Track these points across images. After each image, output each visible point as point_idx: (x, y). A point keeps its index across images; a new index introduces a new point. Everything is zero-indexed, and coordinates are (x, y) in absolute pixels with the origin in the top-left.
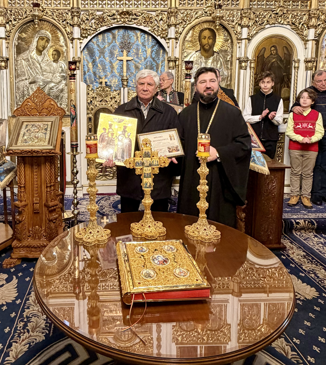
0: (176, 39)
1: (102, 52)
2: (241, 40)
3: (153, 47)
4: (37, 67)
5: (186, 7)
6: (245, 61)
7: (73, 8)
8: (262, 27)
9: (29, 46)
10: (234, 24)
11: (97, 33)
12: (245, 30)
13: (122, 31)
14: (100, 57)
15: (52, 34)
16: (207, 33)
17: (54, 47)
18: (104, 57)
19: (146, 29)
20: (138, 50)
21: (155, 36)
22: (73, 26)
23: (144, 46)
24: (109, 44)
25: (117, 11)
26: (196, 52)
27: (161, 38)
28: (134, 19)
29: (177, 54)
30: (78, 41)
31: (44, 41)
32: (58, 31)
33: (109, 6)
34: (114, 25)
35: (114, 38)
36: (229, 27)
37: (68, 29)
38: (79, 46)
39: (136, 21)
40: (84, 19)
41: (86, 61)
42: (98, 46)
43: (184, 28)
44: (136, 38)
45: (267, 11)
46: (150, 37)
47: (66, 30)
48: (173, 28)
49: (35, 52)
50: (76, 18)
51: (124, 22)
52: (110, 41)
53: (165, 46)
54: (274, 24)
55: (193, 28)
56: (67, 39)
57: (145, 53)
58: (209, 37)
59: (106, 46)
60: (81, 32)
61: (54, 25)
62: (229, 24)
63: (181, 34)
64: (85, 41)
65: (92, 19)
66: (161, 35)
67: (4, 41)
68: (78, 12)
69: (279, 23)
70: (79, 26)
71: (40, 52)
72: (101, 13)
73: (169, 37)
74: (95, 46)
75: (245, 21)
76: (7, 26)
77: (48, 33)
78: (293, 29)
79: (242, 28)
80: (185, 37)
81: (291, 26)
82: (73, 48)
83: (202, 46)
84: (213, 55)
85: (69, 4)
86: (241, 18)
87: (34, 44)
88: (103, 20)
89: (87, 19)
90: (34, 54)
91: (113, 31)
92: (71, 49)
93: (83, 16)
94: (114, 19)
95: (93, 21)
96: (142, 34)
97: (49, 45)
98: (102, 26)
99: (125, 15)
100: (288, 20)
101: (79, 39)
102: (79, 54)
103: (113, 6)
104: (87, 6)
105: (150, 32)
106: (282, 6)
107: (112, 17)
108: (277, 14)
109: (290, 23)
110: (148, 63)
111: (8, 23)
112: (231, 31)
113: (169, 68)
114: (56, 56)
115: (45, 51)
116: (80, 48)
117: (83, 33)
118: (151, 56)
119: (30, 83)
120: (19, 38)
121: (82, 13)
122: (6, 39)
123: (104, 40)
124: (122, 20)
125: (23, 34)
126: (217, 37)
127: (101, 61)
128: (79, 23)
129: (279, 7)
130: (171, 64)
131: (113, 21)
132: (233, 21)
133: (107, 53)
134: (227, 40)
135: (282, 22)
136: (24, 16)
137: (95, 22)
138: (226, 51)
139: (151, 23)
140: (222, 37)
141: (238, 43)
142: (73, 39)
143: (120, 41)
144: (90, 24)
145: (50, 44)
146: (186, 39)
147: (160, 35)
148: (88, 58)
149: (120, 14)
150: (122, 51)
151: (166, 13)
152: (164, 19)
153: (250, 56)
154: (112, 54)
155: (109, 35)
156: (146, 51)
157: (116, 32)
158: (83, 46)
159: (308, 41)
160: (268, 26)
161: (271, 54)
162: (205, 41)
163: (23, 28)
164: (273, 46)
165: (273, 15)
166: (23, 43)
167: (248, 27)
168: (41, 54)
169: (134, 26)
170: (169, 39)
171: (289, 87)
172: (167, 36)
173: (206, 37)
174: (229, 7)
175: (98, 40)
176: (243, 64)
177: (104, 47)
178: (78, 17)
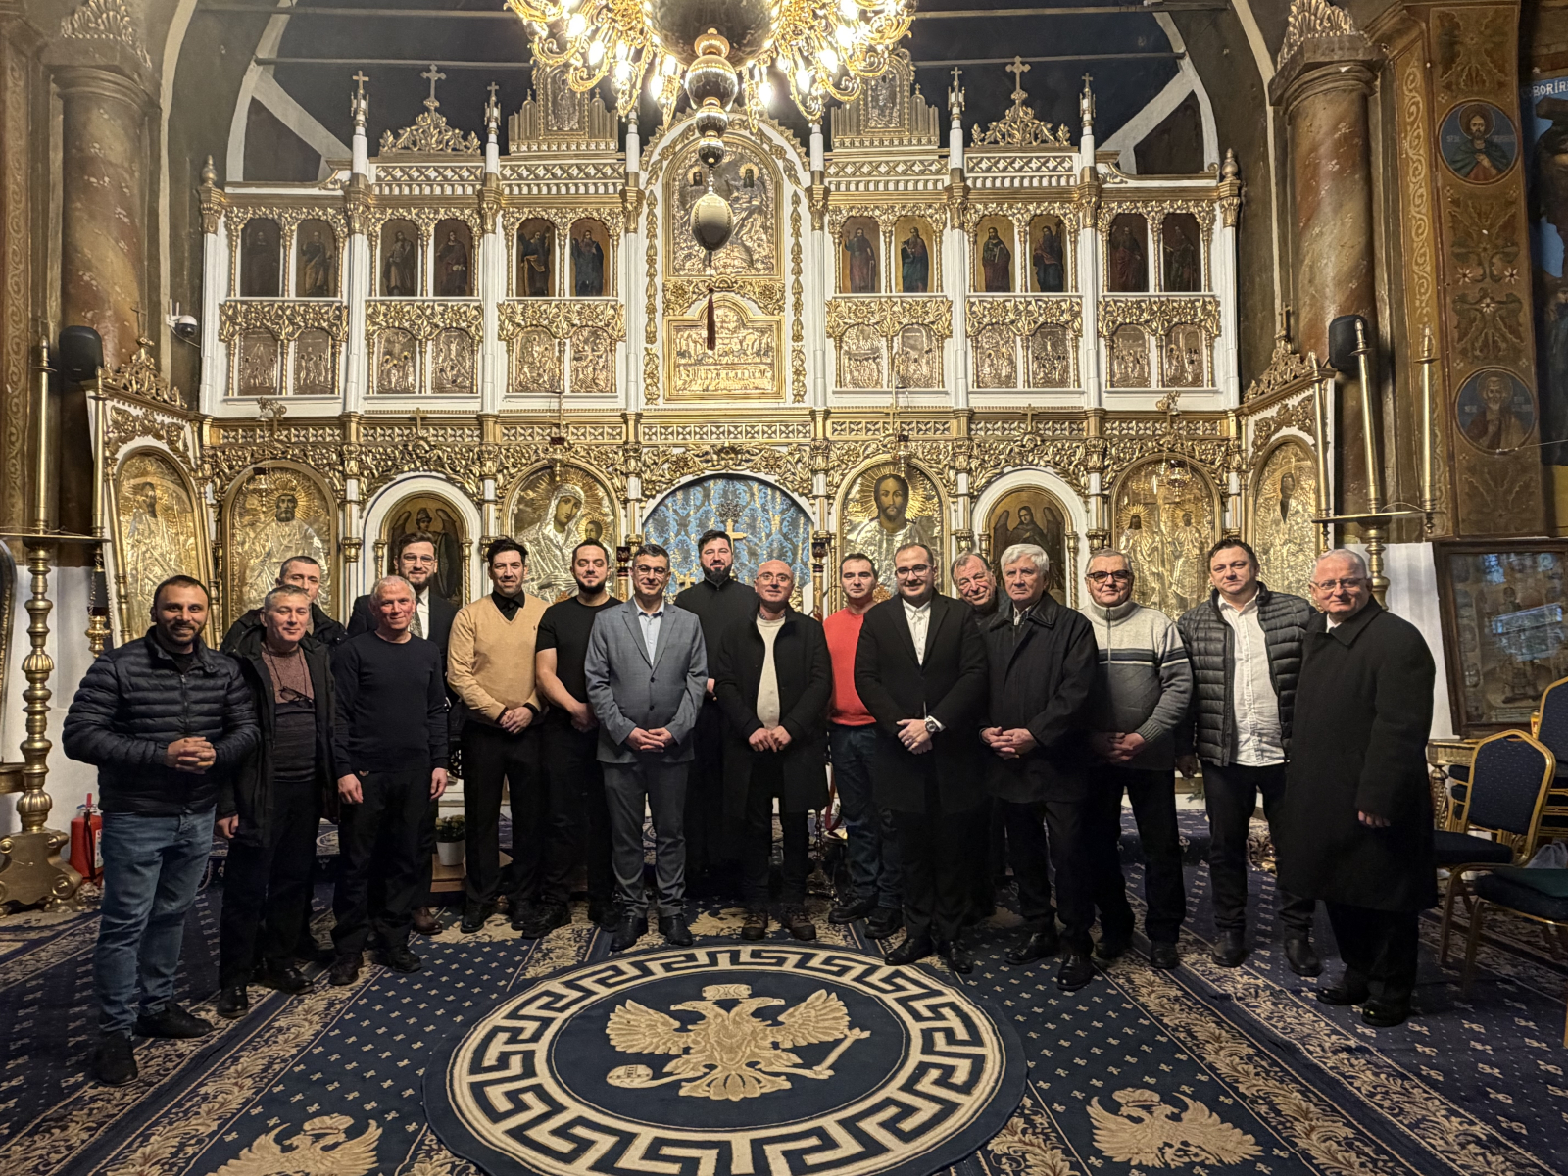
0: (828, 497)
1: (683, 524)
2: (958, 496)
3: (783, 512)
4: (555, 556)
5: (846, 436)
6: (965, 538)
7: (626, 443)
8: (998, 471)
9: (540, 516)
10: (941, 466)
11: (673, 488)
12: (963, 478)
13: (721, 483)
14: (678, 536)
15: (585, 492)
16: (890, 485)
17: (590, 516)
18: (687, 534)
19: (771, 479)
20: (753, 519)
21: (789, 492)
22: (627, 475)
23: (765, 510)
24: (698, 508)
25: (713, 446)
26: (871, 520)
27: (801, 495)
28: (747, 461)
29: (832, 527)
30: (637, 505)
31: (570, 505)
32: (598, 486)
34: (707, 473)
35: (707, 496)
36: (931, 472)
37: (616, 481)
38: (637, 514)
39: (749, 464)
40: (649, 461)
42: (676, 513)
43: (843, 476)
44: (753, 498)
45: (1002, 441)
46: (778, 493)
47: (612, 484)
48: (821, 476)
49: (551, 527)
50: (633, 462)
51: (726, 466)
52: (698, 503)
53: (809, 510)
54: (1021, 465)
55: (861, 475)
56: (616, 501)
57: (767, 524)
58: (894, 493)
59: (691, 512)
60: (642, 487)
61: (588, 474)
62: (931, 467)
63: (838, 487)
64: (651, 504)
65: (664, 462)
66: (800, 490)
67: (492, 507)
68: (636, 450)
69: (1031, 463)
70: (638, 475)
71: (561, 525)
72: (683, 450)
73: (815, 493)
74: (670, 514)
75: (962, 461)
76: (500, 477)
77: (578, 489)
78: (1058, 474)
79: (957, 474)
80: (847, 493)
81: (1053, 468)
82: (626, 517)
83: (882, 509)
84: (905, 526)
85: (620, 434)
86: (955, 456)
87: (552, 510)
88: (686, 464)
89: (655, 463)
90: (550, 530)
91: (705, 485)
92: (623, 520)
93: (647, 456)
94: (707, 461)
95: (666, 466)
96: (762, 486)
97: (579, 513)
98: (682, 475)
99: (727, 453)
101: (639, 500)
102: (639, 530)
103: (704, 436)
104: (653, 437)
105: (777, 484)
106: (1031, 433)
107: (702, 459)
108: (1024, 446)
109: (1052, 463)
110: (775, 545)
111: (499, 472)
112: (936, 479)
114: (593, 535)
115: (572, 525)
116: (641, 517)
117: (647, 489)
118: (781, 530)
119: (541, 587)
120: (521, 500)
121: (645, 450)
122: (495, 502)
123: (687, 500)
124: (723, 462)
125: (530, 493)
126: (911, 492)
127: (681, 543)
128: (638, 470)
129: (1026, 434)
131: (704, 465)
132: (939, 462)
134: (928, 498)
135: (1036, 461)
136: (534, 458)
137: (669, 469)
138: (929, 518)
139: (780, 467)
140: (921, 491)
141: (952, 503)
142: (626, 501)
143: (718, 501)
144: (661, 471)
145: (583, 510)
146: (850, 497)
147: (797, 490)
149: (718, 453)
151: (807, 448)
152: (806, 459)
153: (979, 529)
155: (696, 493)
156: (770, 521)
157: (712, 483)
158: (646, 513)
159: (1088, 496)
160: (1010, 469)
161: (1022, 523)
162: (887, 500)
163: (530, 483)
164: (1024, 508)
165: (1017, 449)
166: (529, 509)
167: (969, 472)
168: (565, 530)
169: (747, 473)
170: (815, 497)
171: (1062, 588)
172: (811, 491)
173: (888, 492)
174: (930, 434)
175: (676, 502)
176: (963, 544)
177: (688, 514)
178: (638, 459)
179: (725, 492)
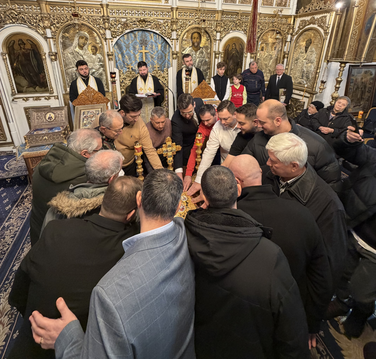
0: (177, 39)
1: (128, 47)
2: (216, 40)
3: (162, 43)
5: (183, 17)
6: (218, 54)
8: (228, 32)
9: (72, 43)
10: (212, 30)
11: (123, 34)
12: (219, 34)
13: (140, 32)
14: (126, 51)
15: (89, 34)
16: (196, 35)
17: (92, 44)
18: (129, 50)
19: (158, 32)
20: (152, 45)
21: (164, 37)
22: (105, 29)
23: (156, 42)
24: (132, 41)
25: (137, 19)
26: (190, 47)
27: (168, 38)
28: (149, 25)
29: (178, 49)
30: (110, 41)
31: (84, 39)
32: (94, 32)
33: (131, 15)
34: (135, 29)
35: (135, 37)
36: (209, 32)
37: (101, 31)
40: (113, 24)
41: (116, 54)
42: (125, 43)
43: (182, 32)
44: (151, 38)
45: (231, 22)
46: (160, 37)
47: (99, 32)
48: (175, 32)
49: (77, 48)
51: (142, 27)
52: (133, 39)
53: (170, 43)
54: (235, 30)
55: (187, 31)
56: (102, 39)
57: (157, 47)
58: (197, 38)
59: (130, 43)
60: (111, 34)
62: (209, 30)
63: (180, 36)
64: (115, 40)
65: (118, 24)
66: (168, 36)
67: (51, 40)
68: (108, 19)
69: (238, 30)
70: (109, 29)
71: (81, 47)
72: (125, 20)
74: (123, 43)
75: (219, 28)
78: (245, 33)
79: (217, 33)
81: (244, 32)
82: (106, 44)
83: (193, 44)
84: (200, 49)
85: (100, 12)
86: (216, 27)
87: (76, 41)
88: (127, 25)
89: (115, 24)
91: (134, 32)
92: (105, 46)
93: (112, 22)
94: (135, 24)
95: (119, 26)
96: (155, 34)
97: (88, 43)
98: (126, 30)
99: (142, 22)
100: (242, 28)
101: (111, 39)
102: (111, 50)
103: (133, 15)
104: (114, 14)
105: (160, 34)
106: (239, 20)
107: (133, 23)
108: (237, 24)
109: (244, 30)
110: (160, 55)
112: (210, 34)
113: (173, 58)
114: (94, 50)
115: (85, 47)
116: (112, 45)
117: (113, 34)
118: (161, 50)
121: (111, 19)
122: (53, 38)
123: (128, 38)
124: (141, 25)
125: (66, 34)
126: (202, 38)
127: (128, 53)
128: (109, 27)
129: (238, 20)
130: (174, 56)
131: (134, 26)
132: (212, 28)
133: (131, 48)
134: (208, 40)
135: (239, 29)
137: (121, 27)
138: (207, 47)
140: (205, 38)
141: (215, 42)
142: (106, 39)
143: (139, 39)
144: (118, 28)
146: (184, 39)
147: (166, 36)
148: (118, 51)
149: (139, 21)
150: (142, 46)
151: (170, 21)
152: (169, 25)
154: (134, 48)
155: (132, 35)
156: (158, 46)
157: (136, 33)
158: (114, 43)
160: (231, 31)
161: (233, 48)
162: (195, 40)
163: (66, 30)
164: (234, 44)
165: (234, 25)
166: (67, 41)
167: (220, 32)
168: (83, 49)
169: (149, 29)
170: (173, 39)
171: (241, 68)
172: (171, 37)
173: (195, 38)
174: (209, 18)
175: (124, 38)
176: (217, 56)
177: (129, 43)
178: (108, 23)
179: (142, 35)
